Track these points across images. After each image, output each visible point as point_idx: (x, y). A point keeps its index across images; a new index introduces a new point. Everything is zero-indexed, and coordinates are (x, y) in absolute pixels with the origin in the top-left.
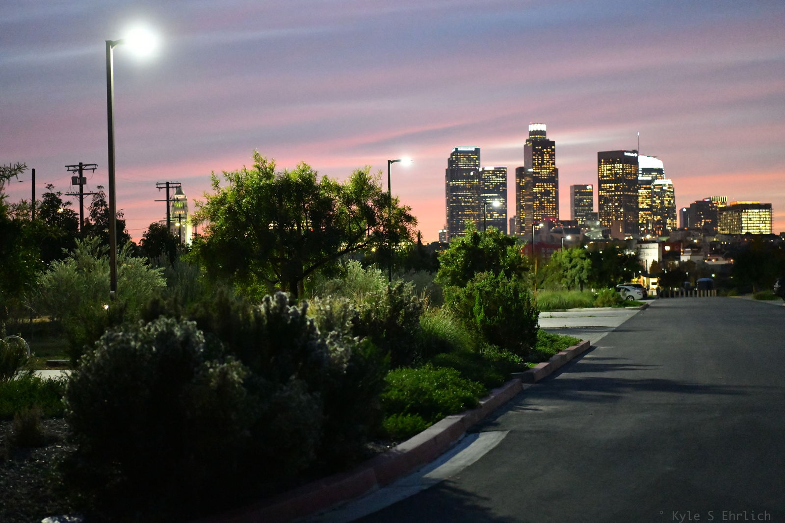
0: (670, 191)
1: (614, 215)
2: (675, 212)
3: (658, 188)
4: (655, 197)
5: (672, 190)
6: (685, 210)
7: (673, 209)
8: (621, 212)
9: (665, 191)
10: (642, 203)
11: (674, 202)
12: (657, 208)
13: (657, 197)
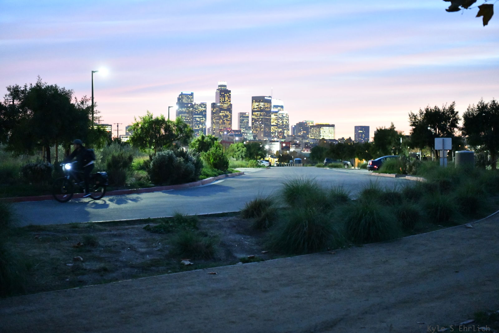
0: (286, 117)
1: (259, 128)
2: (289, 127)
3: (281, 115)
4: (279, 120)
5: (287, 116)
6: (294, 126)
7: (288, 125)
8: (263, 127)
9: (284, 117)
10: (273, 122)
11: (288, 122)
12: (280, 125)
13: (280, 120)
